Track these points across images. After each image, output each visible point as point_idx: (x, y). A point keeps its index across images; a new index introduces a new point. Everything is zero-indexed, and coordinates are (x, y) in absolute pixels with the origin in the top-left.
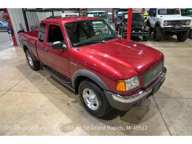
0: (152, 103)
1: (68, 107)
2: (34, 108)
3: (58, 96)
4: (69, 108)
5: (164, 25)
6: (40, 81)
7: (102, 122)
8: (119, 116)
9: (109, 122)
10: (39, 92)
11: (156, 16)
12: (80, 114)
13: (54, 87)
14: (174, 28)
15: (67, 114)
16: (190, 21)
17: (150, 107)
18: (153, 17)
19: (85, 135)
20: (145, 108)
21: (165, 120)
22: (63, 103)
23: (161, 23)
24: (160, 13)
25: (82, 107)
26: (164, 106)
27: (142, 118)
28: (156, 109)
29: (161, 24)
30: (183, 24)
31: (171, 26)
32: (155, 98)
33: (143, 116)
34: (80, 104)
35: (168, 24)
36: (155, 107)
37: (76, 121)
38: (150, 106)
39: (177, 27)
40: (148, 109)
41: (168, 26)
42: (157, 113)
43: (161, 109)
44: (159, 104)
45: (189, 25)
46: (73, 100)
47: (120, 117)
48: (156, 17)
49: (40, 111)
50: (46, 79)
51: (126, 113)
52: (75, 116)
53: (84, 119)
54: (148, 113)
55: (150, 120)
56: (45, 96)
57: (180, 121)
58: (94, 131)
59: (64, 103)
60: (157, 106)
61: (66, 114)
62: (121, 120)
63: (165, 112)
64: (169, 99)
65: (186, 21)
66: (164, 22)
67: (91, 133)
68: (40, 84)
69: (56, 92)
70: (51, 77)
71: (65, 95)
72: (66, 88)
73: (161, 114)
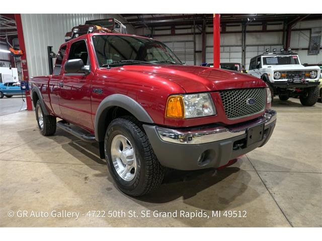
0: (252, 179)
1: (84, 182)
2: (18, 182)
3: (71, 167)
4: (86, 183)
5: (275, 78)
6: (49, 148)
7: (143, 205)
8: (181, 198)
9: (159, 206)
10: (40, 161)
11: (261, 67)
12: (103, 193)
13: (70, 155)
14: (292, 82)
15: (78, 192)
16: (316, 71)
17: (250, 185)
18: (256, 70)
19: (102, 226)
20: (239, 186)
21: (281, 205)
22: (76, 176)
23: (269, 75)
24: (267, 63)
25: (111, 183)
26: (278, 184)
27: (231, 201)
28: (260, 189)
29: (269, 77)
30: (306, 77)
31: (286, 80)
32: (259, 172)
33: (233, 198)
34: (108, 179)
35: (281, 76)
36: (260, 184)
37: (91, 203)
38: (250, 183)
39: (297, 80)
40: (244, 188)
41: (282, 79)
42: (263, 195)
43: (272, 187)
44: (267, 180)
45: (316, 78)
46: (97, 172)
47: (185, 198)
48: (260, 69)
49: (27, 187)
50: (61, 146)
51: (198, 194)
52: (92, 196)
53: (107, 201)
54: (244, 194)
55: (248, 204)
56: (49, 166)
57: (315, 208)
58: (123, 220)
59: (79, 177)
60: (264, 183)
61: (76, 191)
62: (184, 204)
63: (281, 193)
64: (288, 173)
65: (310, 71)
66: (275, 72)
67: (115, 223)
68: (48, 151)
69: (71, 162)
70: (71, 144)
71: (86, 166)
72: (90, 157)
73: (272, 196)
